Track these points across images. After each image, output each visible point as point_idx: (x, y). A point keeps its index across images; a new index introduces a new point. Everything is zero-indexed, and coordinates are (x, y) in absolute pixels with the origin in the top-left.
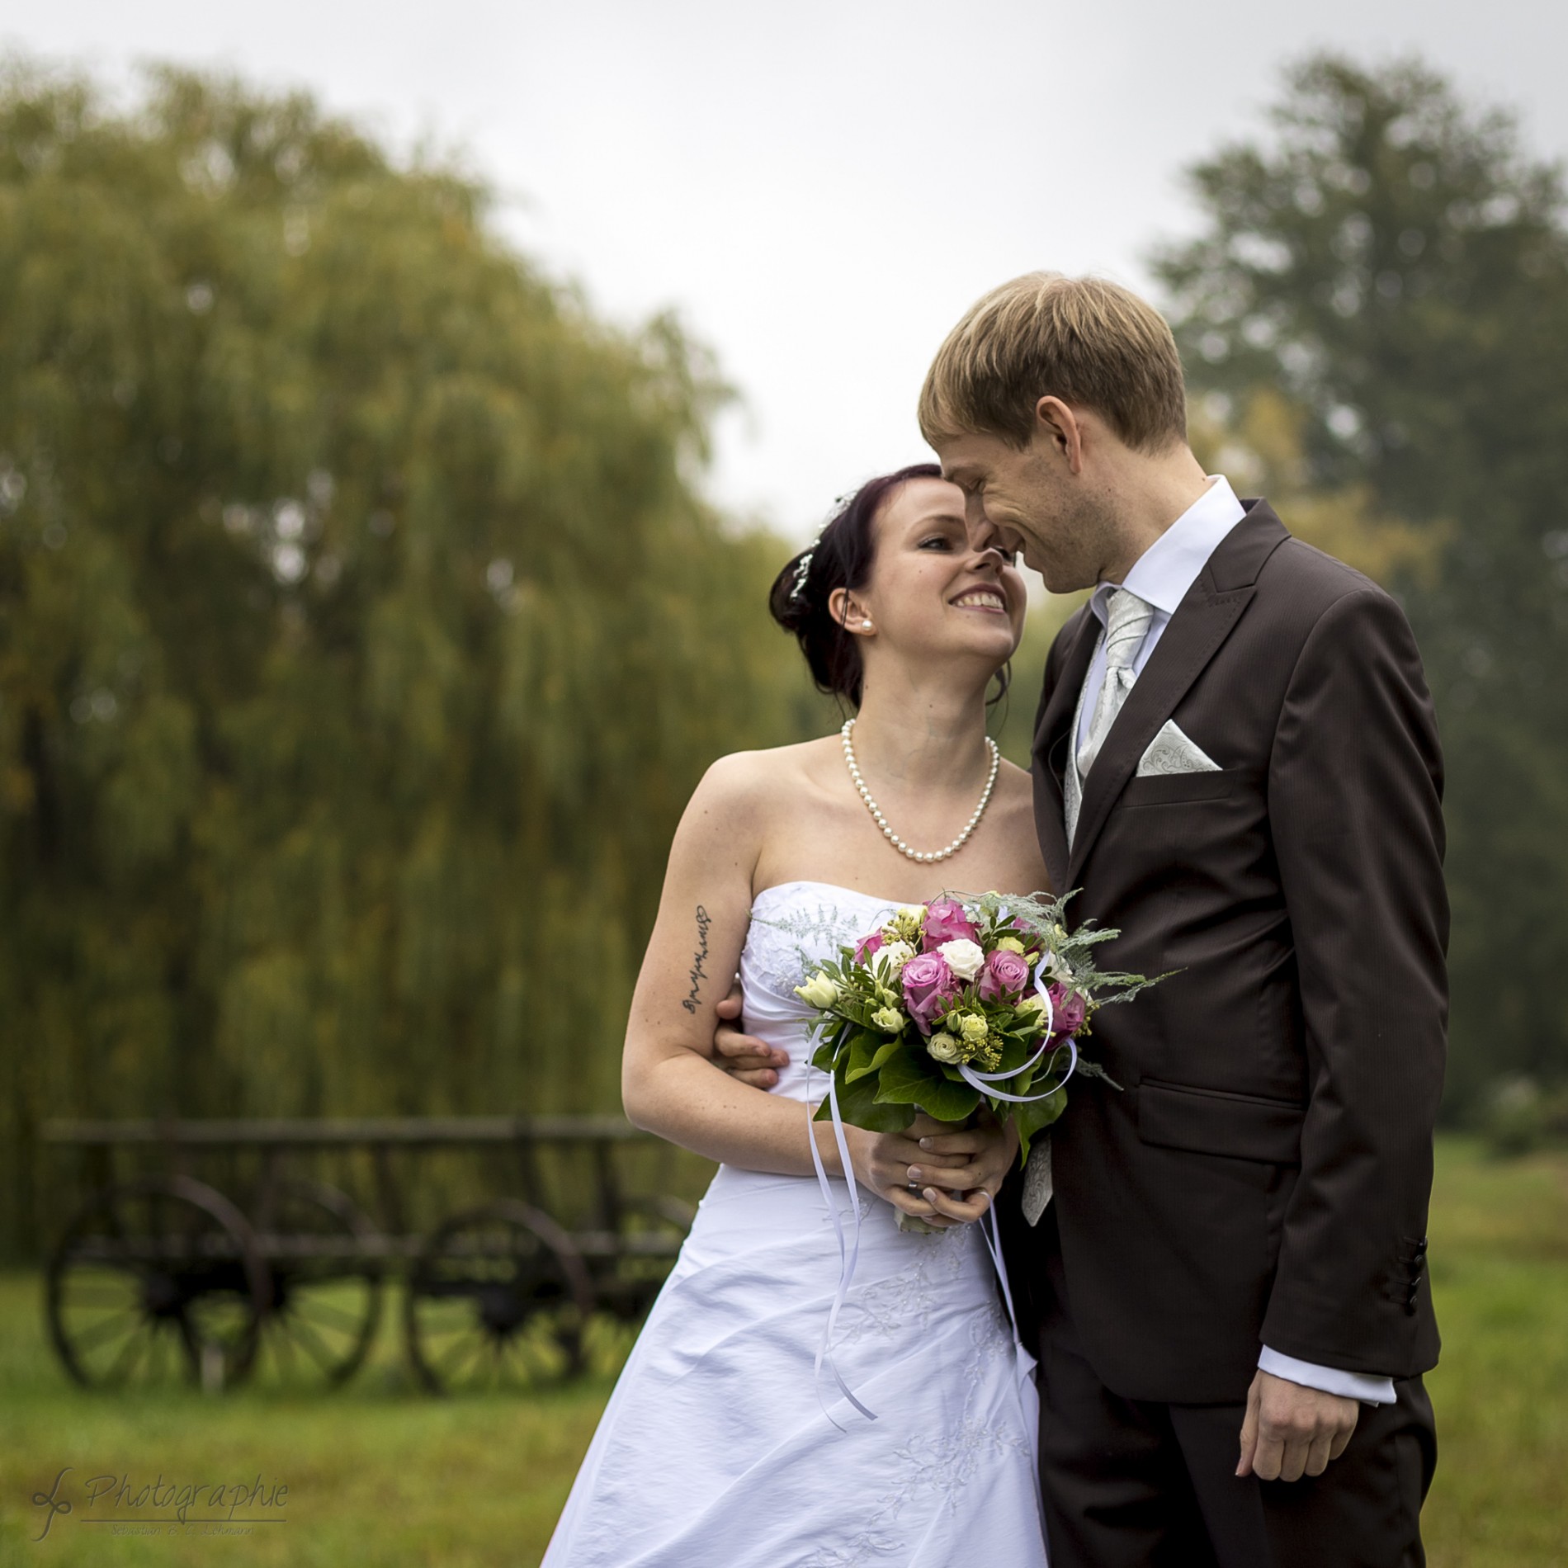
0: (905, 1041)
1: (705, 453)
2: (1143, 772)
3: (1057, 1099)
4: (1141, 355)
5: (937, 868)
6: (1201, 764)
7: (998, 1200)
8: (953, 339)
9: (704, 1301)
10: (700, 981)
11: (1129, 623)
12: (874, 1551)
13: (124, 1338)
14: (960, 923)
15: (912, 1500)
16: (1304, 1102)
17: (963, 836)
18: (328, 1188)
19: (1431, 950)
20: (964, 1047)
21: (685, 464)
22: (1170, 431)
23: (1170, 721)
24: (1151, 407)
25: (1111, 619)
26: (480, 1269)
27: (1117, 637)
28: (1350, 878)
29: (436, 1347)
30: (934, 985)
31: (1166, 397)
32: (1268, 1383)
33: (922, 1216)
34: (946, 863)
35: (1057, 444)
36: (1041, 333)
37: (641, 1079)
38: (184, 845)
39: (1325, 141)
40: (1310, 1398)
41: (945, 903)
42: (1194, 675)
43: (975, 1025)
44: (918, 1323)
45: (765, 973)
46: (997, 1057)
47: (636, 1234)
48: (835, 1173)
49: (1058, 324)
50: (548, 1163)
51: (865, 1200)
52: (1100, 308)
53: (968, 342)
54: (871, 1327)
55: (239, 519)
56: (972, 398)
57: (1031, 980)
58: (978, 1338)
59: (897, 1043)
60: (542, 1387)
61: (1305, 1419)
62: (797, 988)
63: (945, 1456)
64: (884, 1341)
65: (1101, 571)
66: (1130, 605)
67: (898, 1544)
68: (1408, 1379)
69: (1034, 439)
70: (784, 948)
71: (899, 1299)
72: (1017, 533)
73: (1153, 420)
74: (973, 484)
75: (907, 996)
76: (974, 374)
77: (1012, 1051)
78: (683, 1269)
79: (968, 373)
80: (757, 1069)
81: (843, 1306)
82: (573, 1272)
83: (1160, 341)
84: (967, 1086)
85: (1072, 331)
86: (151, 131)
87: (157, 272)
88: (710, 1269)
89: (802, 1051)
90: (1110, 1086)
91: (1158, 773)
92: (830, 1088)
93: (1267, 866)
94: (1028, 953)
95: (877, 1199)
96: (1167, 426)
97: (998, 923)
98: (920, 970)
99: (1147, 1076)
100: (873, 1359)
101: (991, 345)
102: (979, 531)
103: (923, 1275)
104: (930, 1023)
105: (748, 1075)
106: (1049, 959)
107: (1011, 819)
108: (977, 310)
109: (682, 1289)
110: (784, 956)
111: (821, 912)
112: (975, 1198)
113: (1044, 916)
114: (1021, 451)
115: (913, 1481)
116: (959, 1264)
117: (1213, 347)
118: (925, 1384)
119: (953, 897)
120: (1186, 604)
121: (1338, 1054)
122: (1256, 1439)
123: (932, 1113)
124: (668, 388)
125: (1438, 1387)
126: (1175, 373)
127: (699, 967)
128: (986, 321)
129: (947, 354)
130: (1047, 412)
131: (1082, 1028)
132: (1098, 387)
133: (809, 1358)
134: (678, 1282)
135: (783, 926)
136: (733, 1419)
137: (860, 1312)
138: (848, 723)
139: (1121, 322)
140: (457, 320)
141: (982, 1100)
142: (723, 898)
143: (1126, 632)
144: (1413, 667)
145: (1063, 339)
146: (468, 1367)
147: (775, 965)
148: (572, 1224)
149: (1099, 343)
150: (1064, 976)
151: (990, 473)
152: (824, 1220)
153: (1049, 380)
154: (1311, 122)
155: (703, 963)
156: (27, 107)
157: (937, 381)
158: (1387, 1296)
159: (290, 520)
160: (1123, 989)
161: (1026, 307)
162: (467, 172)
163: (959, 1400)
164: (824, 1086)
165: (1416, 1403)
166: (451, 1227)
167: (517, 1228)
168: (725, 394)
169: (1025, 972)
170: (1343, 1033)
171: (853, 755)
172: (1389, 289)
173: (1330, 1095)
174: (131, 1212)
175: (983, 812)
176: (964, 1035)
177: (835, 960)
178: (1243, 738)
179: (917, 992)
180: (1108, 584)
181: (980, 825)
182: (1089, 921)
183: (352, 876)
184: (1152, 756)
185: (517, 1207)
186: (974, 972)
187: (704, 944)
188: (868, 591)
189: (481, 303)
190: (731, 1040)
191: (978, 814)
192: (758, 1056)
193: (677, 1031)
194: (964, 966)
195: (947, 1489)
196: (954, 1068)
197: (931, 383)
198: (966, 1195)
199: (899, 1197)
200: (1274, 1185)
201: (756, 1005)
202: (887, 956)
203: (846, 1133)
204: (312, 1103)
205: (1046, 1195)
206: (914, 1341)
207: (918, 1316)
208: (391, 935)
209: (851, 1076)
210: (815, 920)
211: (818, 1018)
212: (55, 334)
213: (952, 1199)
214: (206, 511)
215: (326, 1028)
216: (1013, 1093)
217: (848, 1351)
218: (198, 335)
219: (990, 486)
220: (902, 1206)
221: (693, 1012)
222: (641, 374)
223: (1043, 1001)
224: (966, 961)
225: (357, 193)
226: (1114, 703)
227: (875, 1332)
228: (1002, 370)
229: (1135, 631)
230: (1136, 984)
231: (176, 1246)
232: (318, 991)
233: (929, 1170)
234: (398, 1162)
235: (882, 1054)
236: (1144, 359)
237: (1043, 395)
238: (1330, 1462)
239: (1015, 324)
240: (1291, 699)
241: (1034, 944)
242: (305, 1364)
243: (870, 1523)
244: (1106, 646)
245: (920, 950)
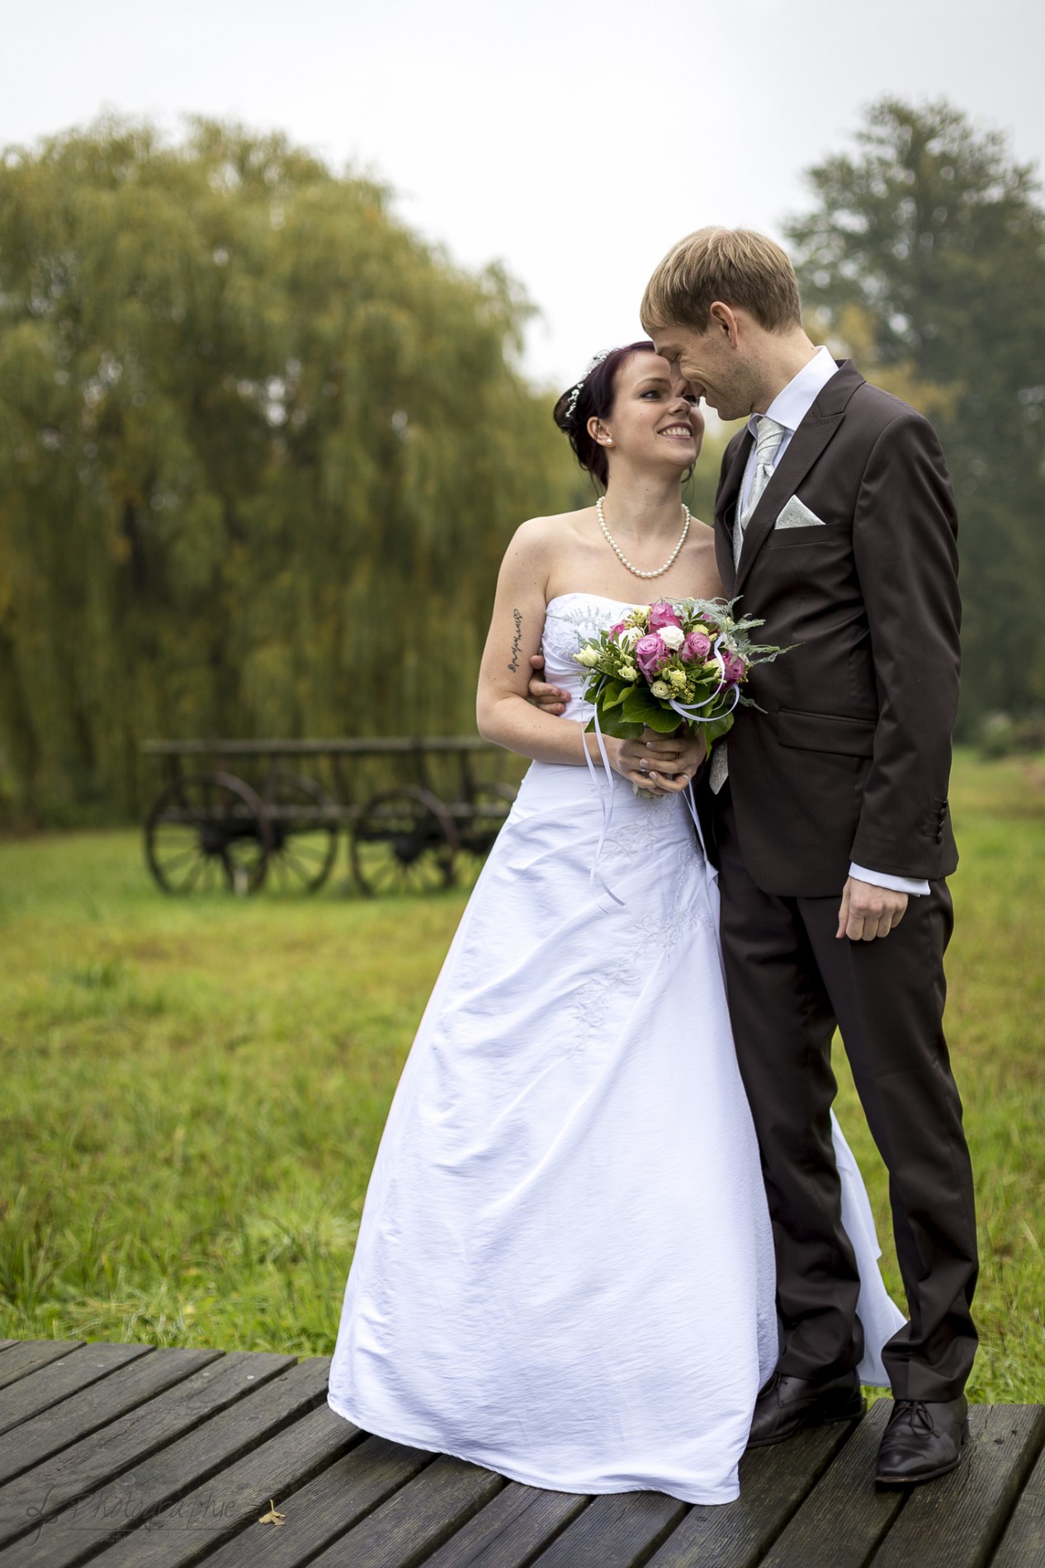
0: (639, 686)
1: (520, 346)
2: (778, 527)
3: (727, 718)
4: (772, 274)
5: (654, 581)
6: (812, 521)
7: (694, 780)
8: (660, 268)
9: (524, 839)
10: (517, 653)
11: (770, 437)
12: (623, 982)
13: (191, 864)
14: (671, 616)
15: (645, 953)
16: (876, 721)
17: (670, 562)
18: (307, 781)
19: (950, 631)
20: (672, 689)
21: (508, 353)
22: (791, 320)
23: (794, 496)
24: (779, 306)
25: (759, 435)
26: (394, 825)
27: (763, 446)
28: (901, 587)
29: (369, 870)
30: (655, 653)
31: (787, 300)
32: (855, 885)
33: (649, 788)
34: (660, 577)
35: (723, 331)
36: (712, 263)
37: (487, 712)
38: (218, 582)
39: (889, 153)
40: (879, 892)
41: (662, 604)
42: (808, 467)
43: (679, 676)
44: (647, 850)
45: (556, 647)
46: (691, 695)
47: (484, 804)
48: (598, 763)
49: (722, 257)
50: (433, 766)
51: (616, 779)
52: (747, 247)
53: (669, 271)
54: (620, 852)
55: (247, 389)
56: (672, 305)
57: (712, 649)
58: (683, 859)
59: (633, 687)
60: (430, 892)
61: (876, 905)
62: (575, 655)
63: (663, 928)
64: (627, 860)
65: (752, 406)
66: (771, 426)
67: (636, 978)
68: (937, 881)
69: (709, 328)
70: (567, 632)
71: (636, 836)
72: (701, 385)
73: (780, 313)
74: (674, 356)
75: (639, 660)
76: (672, 290)
77: (701, 691)
78: (512, 819)
79: (669, 289)
80: (552, 703)
81: (605, 840)
82: (447, 826)
83: (784, 266)
84: (674, 712)
85: (730, 262)
86: (191, 156)
87: (196, 242)
88: (527, 819)
89: (578, 692)
90: (760, 711)
91: (787, 527)
92: (595, 714)
93: (853, 581)
94: (711, 634)
95: (623, 778)
96: (789, 317)
97: (693, 616)
98: (647, 644)
99: (783, 707)
100: (622, 871)
101: (682, 272)
102: (678, 385)
103: (650, 822)
104: (652, 675)
105: (548, 707)
106: (724, 637)
107: (700, 552)
108: (673, 251)
109: (511, 831)
110: (568, 637)
111: (589, 610)
112: (680, 779)
113: (720, 612)
114: (702, 335)
115: (645, 942)
116: (671, 815)
117: (822, 279)
118: (652, 886)
119: (667, 601)
120: (803, 425)
121: (894, 691)
122: (848, 916)
123: (654, 728)
124: (498, 307)
125: (955, 885)
126: (793, 285)
127: (516, 645)
128: (679, 257)
129: (656, 278)
130: (716, 311)
131: (743, 678)
132: (747, 295)
133: (587, 872)
134: (509, 827)
135: (567, 619)
136: (541, 906)
137: (613, 844)
138: (600, 499)
139: (759, 254)
140: (372, 268)
141: (684, 720)
142: (528, 604)
143: (768, 443)
144: (939, 460)
145: (725, 266)
146: (387, 881)
147: (561, 642)
148: (447, 799)
149: (747, 269)
150: (732, 647)
151: (683, 350)
152: (592, 791)
153: (717, 292)
154: (881, 141)
155: (519, 642)
156: (116, 142)
157: (651, 295)
158: (924, 833)
159: (276, 389)
160: (767, 655)
161: (702, 248)
162: (378, 178)
163: (674, 894)
164: (591, 712)
165: (942, 894)
166: (376, 801)
167: (415, 801)
168: (531, 310)
169: (709, 646)
170: (897, 679)
171: (603, 518)
172: (927, 242)
173: (890, 716)
174: (192, 793)
175: (681, 547)
176: (672, 682)
177: (597, 638)
178: (838, 505)
179: (645, 657)
180: (757, 414)
181: (680, 554)
182: (747, 615)
183: (316, 599)
184: (784, 517)
185: (414, 789)
186: (678, 645)
187: (519, 631)
188: (610, 421)
189: (386, 258)
190: (538, 686)
191: (678, 548)
192: (553, 695)
193: (506, 683)
194: (673, 642)
195: (665, 946)
196: (667, 702)
197: (647, 297)
198: (675, 777)
199: (635, 777)
200: (859, 769)
201: (552, 666)
202: (627, 636)
203: (604, 741)
204: (297, 731)
205: (725, 776)
206: (646, 860)
207: (647, 846)
208: (339, 631)
209: (607, 706)
210: (586, 615)
211: (588, 672)
212: (138, 278)
213: (666, 778)
214: (227, 384)
215: (304, 687)
216: (702, 716)
217: (606, 867)
218: (221, 279)
219: (684, 358)
220: (637, 782)
221: (515, 671)
222: (482, 299)
223: (719, 663)
224: (674, 638)
225: (312, 192)
226: (761, 485)
227: (622, 855)
228: (689, 287)
229: (774, 441)
230: (774, 652)
231: (218, 812)
232: (299, 666)
233: (653, 762)
234: (346, 763)
235: (624, 693)
236: (774, 277)
237: (714, 301)
238: (891, 929)
239: (696, 259)
240: (865, 481)
241: (714, 629)
242: (294, 880)
243: (620, 966)
244: (757, 451)
245: (647, 632)
